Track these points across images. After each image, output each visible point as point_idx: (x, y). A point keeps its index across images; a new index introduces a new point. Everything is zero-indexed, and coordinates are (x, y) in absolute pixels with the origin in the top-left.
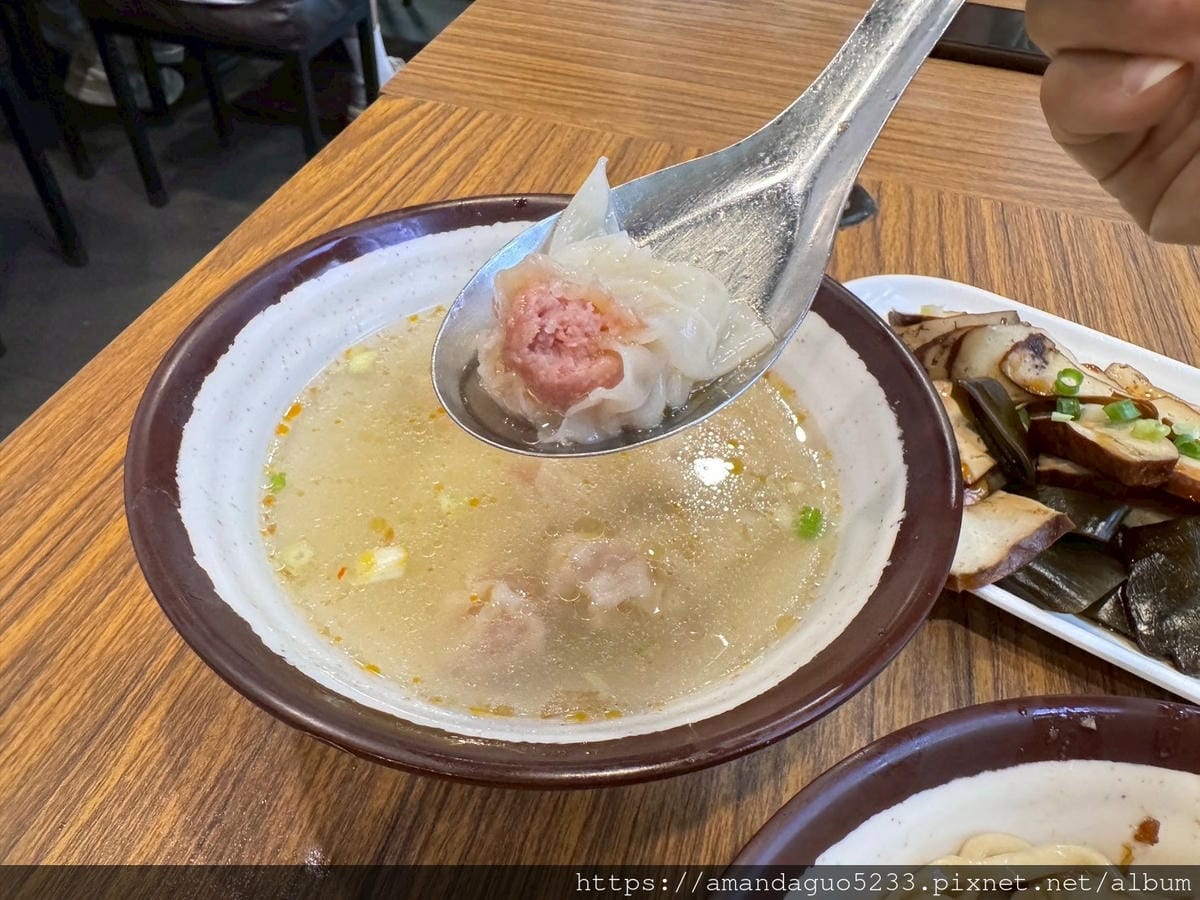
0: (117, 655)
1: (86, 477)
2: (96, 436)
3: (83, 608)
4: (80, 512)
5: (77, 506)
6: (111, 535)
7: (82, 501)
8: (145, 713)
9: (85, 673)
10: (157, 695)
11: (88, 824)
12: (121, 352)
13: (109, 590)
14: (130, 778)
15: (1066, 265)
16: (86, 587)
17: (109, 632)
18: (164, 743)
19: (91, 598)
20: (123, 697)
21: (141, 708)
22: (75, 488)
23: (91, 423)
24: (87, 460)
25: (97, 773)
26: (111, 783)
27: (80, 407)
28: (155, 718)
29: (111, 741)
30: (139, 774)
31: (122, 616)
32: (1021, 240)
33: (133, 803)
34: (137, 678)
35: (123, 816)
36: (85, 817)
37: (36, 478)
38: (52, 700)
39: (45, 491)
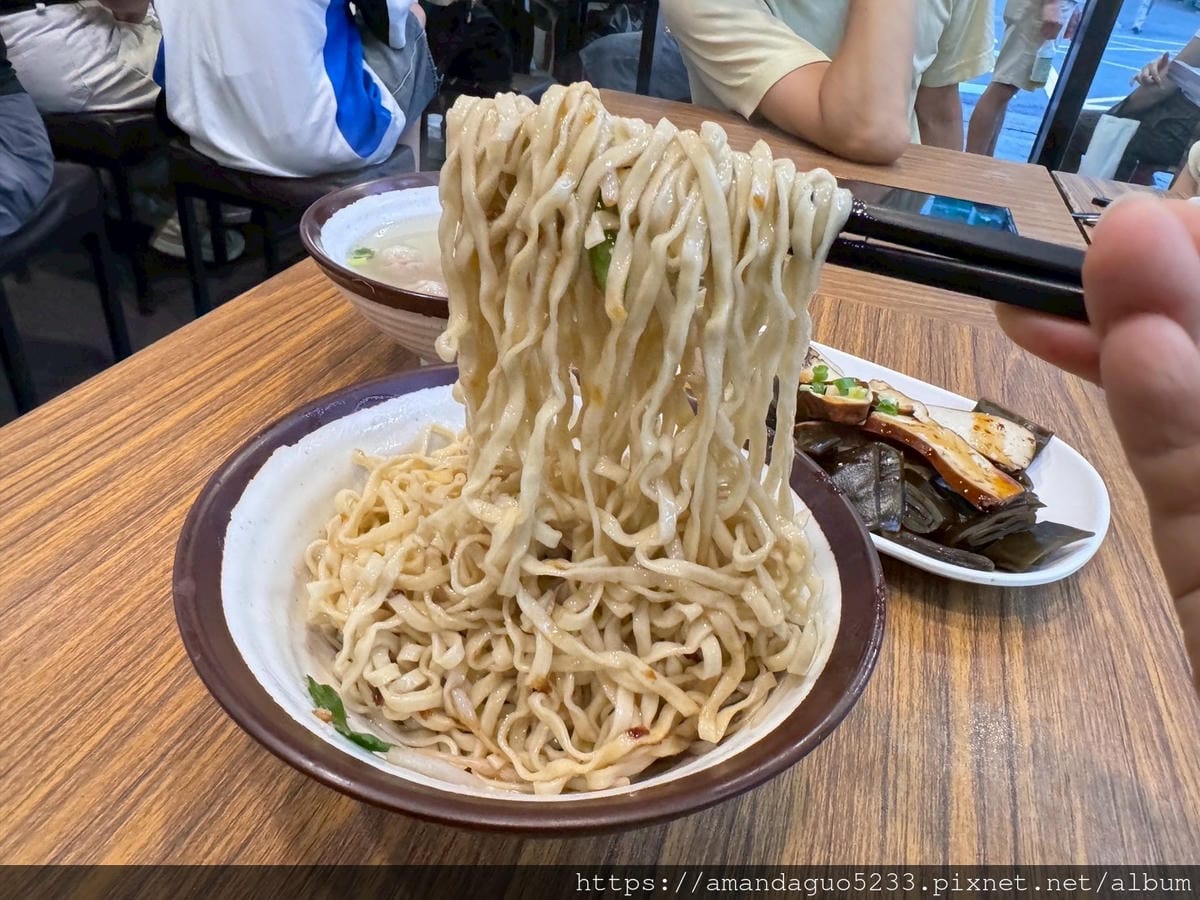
0: (163, 478)
1: (155, 393)
2: (164, 374)
3: (143, 454)
4: (149, 410)
5: (147, 407)
7: (149, 405)
8: (176, 505)
9: (141, 484)
11: (134, 550)
12: (185, 334)
13: (161, 448)
15: (876, 337)
16: (148, 445)
17: (160, 467)
19: (148, 451)
21: (176, 502)
23: (161, 368)
24: (156, 385)
25: (141, 529)
26: (150, 534)
27: (155, 359)
29: (153, 516)
30: (168, 532)
32: (848, 320)
33: (163, 543)
34: (174, 489)
35: (156, 548)
36: (134, 546)
37: (122, 391)
38: (119, 494)
39: (127, 398)
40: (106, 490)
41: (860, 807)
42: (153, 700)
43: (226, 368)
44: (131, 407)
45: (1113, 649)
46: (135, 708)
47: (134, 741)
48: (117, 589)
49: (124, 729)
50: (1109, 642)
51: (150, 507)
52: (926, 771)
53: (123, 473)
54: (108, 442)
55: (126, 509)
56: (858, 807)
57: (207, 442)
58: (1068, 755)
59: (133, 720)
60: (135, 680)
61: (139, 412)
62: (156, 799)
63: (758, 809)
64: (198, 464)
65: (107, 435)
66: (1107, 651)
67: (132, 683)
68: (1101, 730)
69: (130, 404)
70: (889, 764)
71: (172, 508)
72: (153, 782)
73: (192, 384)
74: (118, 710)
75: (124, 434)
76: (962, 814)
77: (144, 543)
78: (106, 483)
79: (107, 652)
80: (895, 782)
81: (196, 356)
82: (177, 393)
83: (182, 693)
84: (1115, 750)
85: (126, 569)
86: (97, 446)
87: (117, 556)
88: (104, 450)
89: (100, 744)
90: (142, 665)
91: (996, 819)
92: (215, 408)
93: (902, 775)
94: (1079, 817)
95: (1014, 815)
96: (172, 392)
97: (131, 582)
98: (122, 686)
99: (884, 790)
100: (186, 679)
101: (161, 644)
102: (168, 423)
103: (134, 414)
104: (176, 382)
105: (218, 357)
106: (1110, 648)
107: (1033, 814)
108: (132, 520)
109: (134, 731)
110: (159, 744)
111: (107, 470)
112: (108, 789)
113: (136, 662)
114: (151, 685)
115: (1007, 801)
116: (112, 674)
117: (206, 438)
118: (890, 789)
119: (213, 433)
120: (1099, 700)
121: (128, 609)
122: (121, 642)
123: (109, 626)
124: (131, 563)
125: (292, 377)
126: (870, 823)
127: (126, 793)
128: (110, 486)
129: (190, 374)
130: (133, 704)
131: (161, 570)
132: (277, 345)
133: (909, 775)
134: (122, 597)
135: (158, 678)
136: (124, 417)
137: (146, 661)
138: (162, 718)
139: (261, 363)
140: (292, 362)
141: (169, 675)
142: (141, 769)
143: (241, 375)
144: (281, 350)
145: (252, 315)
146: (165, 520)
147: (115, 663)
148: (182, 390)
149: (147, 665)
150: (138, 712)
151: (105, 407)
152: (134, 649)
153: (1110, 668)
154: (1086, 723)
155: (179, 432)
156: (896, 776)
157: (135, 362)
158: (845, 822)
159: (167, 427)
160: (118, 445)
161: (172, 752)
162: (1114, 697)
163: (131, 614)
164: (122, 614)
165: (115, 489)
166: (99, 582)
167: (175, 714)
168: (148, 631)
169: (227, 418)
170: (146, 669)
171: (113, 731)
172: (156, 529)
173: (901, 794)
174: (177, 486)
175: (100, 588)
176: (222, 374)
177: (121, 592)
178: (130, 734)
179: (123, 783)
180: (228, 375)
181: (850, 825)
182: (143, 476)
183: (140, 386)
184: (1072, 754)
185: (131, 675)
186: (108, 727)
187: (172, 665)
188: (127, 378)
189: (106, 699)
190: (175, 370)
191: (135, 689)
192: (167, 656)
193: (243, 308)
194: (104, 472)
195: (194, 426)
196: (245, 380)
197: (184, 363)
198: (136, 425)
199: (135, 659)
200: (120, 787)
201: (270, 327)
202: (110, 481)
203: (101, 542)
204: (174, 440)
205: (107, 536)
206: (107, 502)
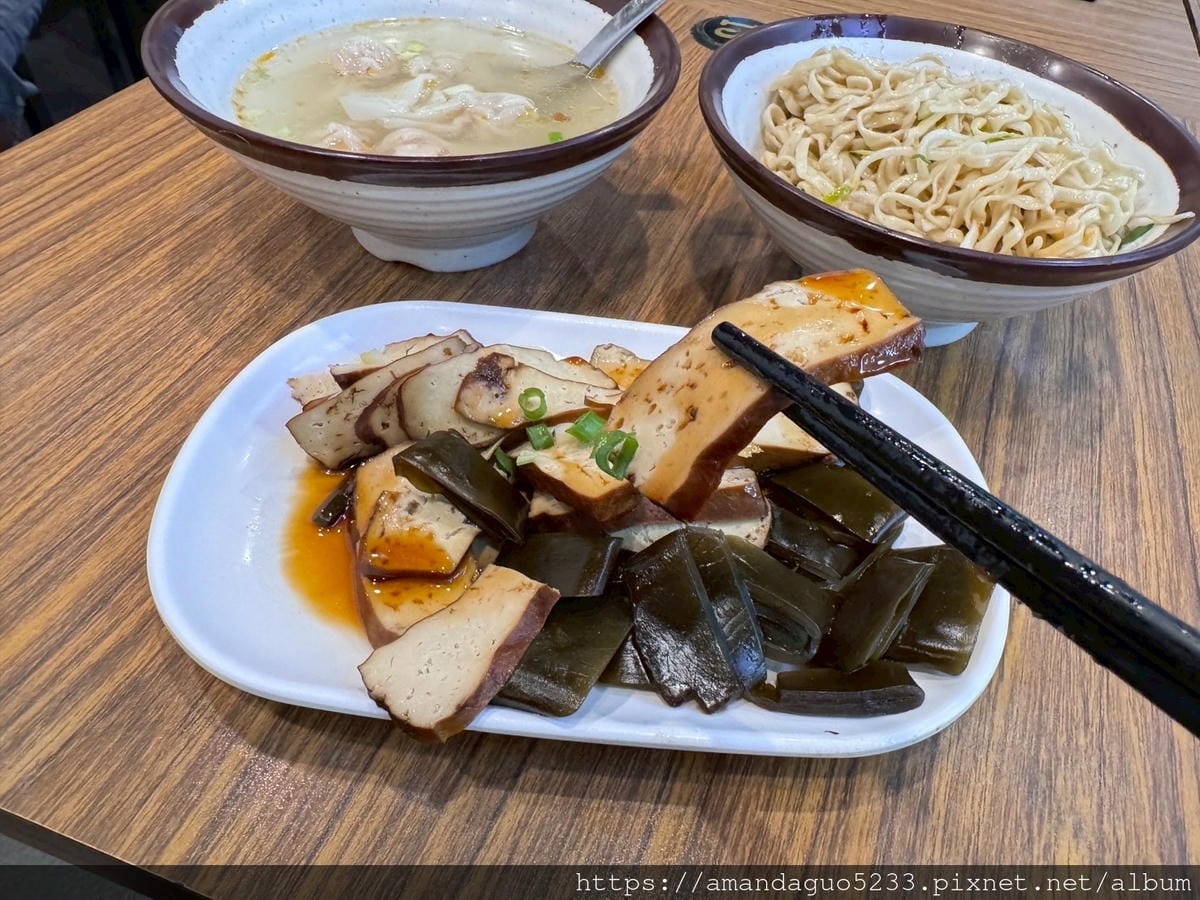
0: (143, 222)
1: (134, 137)
2: (146, 116)
3: (123, 198)
4: (128, 153)
5: (126, 150)
6: (147, 167)
7: (130, 148)
8: (157, 249)
9: (120, 227)
10: (166, 243)
11: (115, 290)
13: (143, 191)
14: (141, 275)
16: (127, 188)
17: (139, 211)
18: (166, 263)
20: (144, 240)
21: (155, 246)
22: (127, 141)
23: (142, 110)
25: (120, 270)
26: (129, 276)
28: (164, 251)
29: (133, 258)
30: (148, 274)
31: (151, 203)
33: (142, 285)
34: (153, 233)
35: (135, 290)
36: (109, 289)
37: (99, 134)
38: (98, 236)
39: (105, 140)
40: (83, 232)
42: (130, 430)
44: (110, 150)
46: (113, 436)
47: (113, 466)
48: (95, 327)
49: (101, 456)
51: (129, 250)
53: (101, 217)
54: (86, 185)
55: (104, 251)
57: (189, 188)
59: (111, 447)
60: (112, 413)
61: (119, 155)
62: (133, 517)
64: (180, 210)
65: (85, 178)
67: (109, 415)
69: (109, 146)
71: (151, 252)
72: (131, 501)
73: (176, 127)
74: (97, 437)
75: (101, 177)
77: (123, 284)
78: (84, 226)
79: (86, 385)
82: (159, 137)
83: (159, 425)
85: (105, 309)
86: (74, 188)
87: (95, 296)
88: (81, 192)
89: (78, 467)
90: (120, 398)
92: (199, 152)
96: (154, 135)
97: (108, 322)
98: (99, 416)
100: (163, 412)
101: (138, 381)
102: (149, 167)
103: (114, 157)
108: (109, 263)
109: (111, 457)
110: (135, 470)
111: (85, 212)
112: (88, 506)
113: (115, 395)
114: (129, 416)
116: (90, 406)
117: (189, 183)
119: (197, 178)
121: (105, 346)
122: (100, 376)
123: (88, 361)
124: (110, 303)
127: (104, 510)
128: (87, 229)
130: (110, 434)
131: (140, 311)
134: (100, 336)
135: (136, 410)
136: (102, 159)
137: (124, 395)
138: (139, 446)
141: (147, 408)
142: (118, 490)
146: (146, 263)
147: (93, 397)
148: (164, 133)
149: (125, 398)
150: (115, 441)
151: (81, 149)
152: (111, 384)
155: (162, 175)
157: (113, 104)
159: (148, 171)
160: (96, 188)
161: (149, 476)
163: (108, 351)
164: (101, 350)
165: (94, 232)
166: (77, 320)
167: (152, 444)
168: (127, 367)
169: (213, 162)
170: (125, 401)
171: (91, 457)
172: (137, 271)
174: (158, 230)
175: (78, 327)
177: (97, 331)
178: (108, 459)
179: (101, 502)
182: (122, 219)
183: (119, 128)
185: (109, 407)
186: (86, 453)
187: (150, 399)
188: (106, 119)
189: (83, 429)
191: (113, 419)
192: (145, 391)
194: (81, 214)
195: (177, 171)
198: (116, 167)
199: (112, 393)
200: (98, 505)
202: (89, 224)
203: (79, 282)
204: (155, 184)
205: (85, 278)
206: (85, 244)
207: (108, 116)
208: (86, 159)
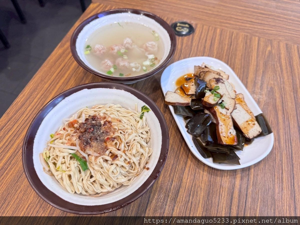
2: (43, 83)
4: (42, 97)
23: (42, 80)
24: (42, 87)
27: (40, 77)
39: (36, 93)
41: (214, 201)
43: (58, 78)
45: (276, 153)
50: (275, 151)
52: (229, 191)
56: (213, 201)
58: (260, 184)
61: (40, 98)
63: (192, 204)
65: (35, 107)
66: (275, 154)
68: (269, 177)
70: (221, 190)
73: (51, 86)
76: (235, 201)
80: (222, 194)
81: (50, 74)
84: (271, 182)
86: (33, 111)
91: (242, 202)
93: (223, 193)
94: (259, 200)
95: (246, 201)
96: (47, 89)
99: (219, 197)
104: (47, 86)
105: (55, 74)
106: (275, 153)
107: (250, 200)
115: (245, 197)
118: (221, 196)
120: (270, 168)
125: (75, 80)
126: (215, 205)
129: (49, 82)
132: (69, 68)
133: (225, 193)
139: (66, 75)
140: (74, 74)
143: (62, 81)
144: (71, 69)
145: (60, 56)
151: (32, 97)
153: (274, 159)
154: (266, 175)
156: (222, 193)
158: (210, 205)
162: (273, 167)
173: (223, 197)
176: (57, 81)
180: (59, 81)
181: (211, 206)
183: (39, 88)
184: (261, 184)
188: (35, 85)
190: (46, 81)
193: (58, 54)
196: (63, 83)
197: (47, 78)
198: (41, 102)
201: (66, 60)
207: (35, 84)
208: (33, 100)
